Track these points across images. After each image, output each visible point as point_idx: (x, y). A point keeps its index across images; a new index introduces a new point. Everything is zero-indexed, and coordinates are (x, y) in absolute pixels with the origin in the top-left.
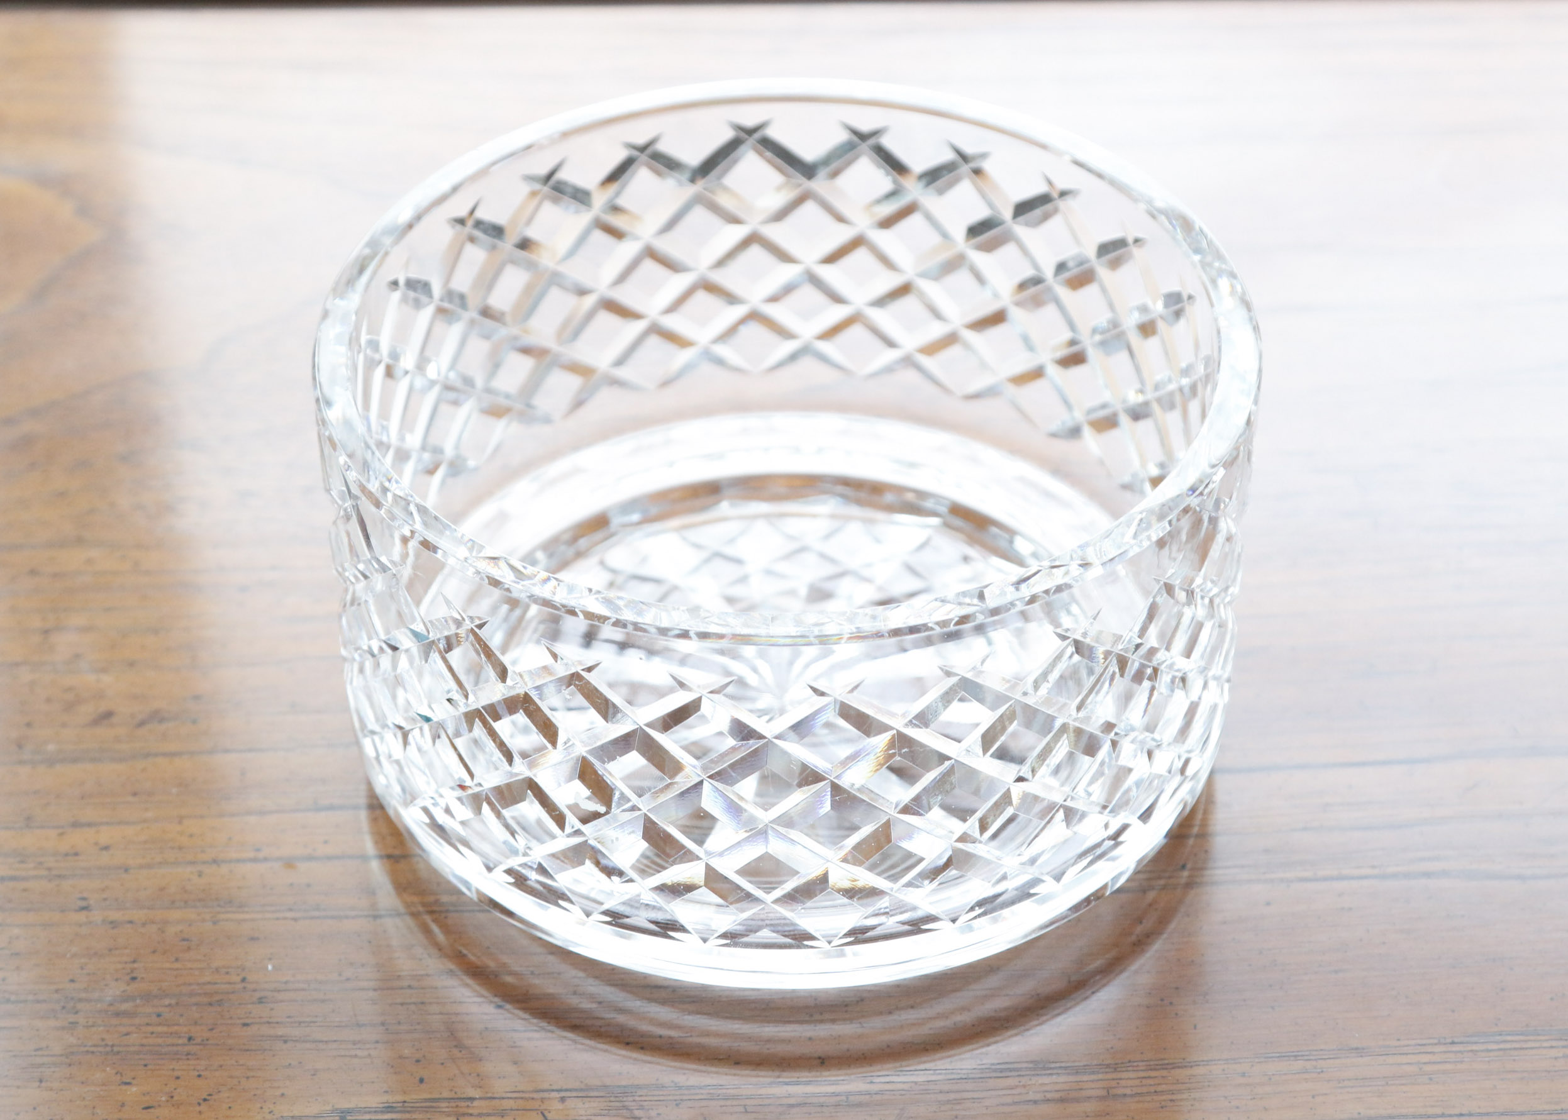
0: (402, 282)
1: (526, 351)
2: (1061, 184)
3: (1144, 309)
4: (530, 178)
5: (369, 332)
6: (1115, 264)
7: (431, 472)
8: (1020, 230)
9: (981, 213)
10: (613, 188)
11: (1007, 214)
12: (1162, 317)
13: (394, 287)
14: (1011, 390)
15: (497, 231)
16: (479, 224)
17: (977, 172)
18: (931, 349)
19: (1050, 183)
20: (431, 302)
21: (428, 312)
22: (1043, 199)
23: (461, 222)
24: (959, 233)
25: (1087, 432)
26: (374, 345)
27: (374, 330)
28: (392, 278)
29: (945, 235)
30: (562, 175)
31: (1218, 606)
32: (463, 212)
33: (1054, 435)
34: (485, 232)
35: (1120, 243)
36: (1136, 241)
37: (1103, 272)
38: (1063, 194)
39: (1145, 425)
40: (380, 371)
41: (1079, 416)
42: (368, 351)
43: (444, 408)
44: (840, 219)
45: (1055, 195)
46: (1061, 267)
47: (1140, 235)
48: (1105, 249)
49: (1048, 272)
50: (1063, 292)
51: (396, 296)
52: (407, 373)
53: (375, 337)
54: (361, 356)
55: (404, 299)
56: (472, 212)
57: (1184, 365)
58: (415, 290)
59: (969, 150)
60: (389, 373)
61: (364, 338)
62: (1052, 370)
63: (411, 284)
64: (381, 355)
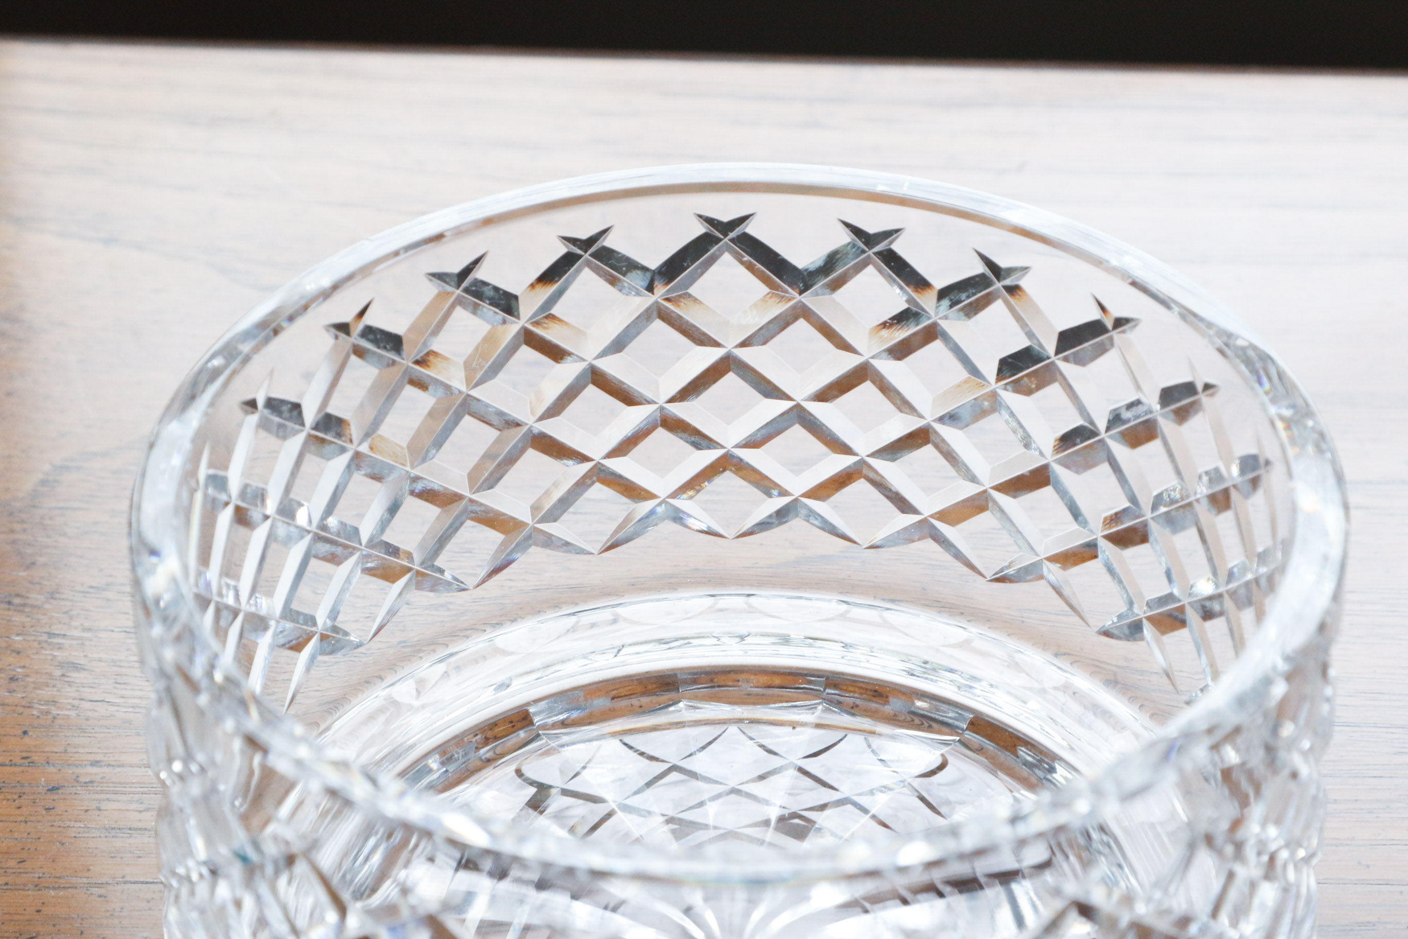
0: (261, 403)
1: (429, 496)
2: (1117, 311)
3: (1215, 476)
4: (440, 277)
5: (211, 465)
6: (1182, 415)
7: (298, 647)
8: (1067, 368)
9: (1018, 343)
10: (548, 291)
11: (1050, 346)
12: (1235, 486)
13: (250, 409)
14: (1053, 571)
15: (393, 342)
16: (370, 332)
17: (1013, 290)
18: (952, 515)
19: (1103, 308)
20: (302, 431)
21: (296, 442)
22: (1093, 329)
23: (343, 328)
24: (990, 369)
25: (1148, 630)
26: (219, 482)
27: (221, 461)
28: (249, 397)
29: (974, 371)
30: (480, 274)
31: (1285, 866)
32: (347, 317)
33: (1107, 633)
34: (376, 342)
35: (1188, 389)
36: (1207, 387)
37: (1166, 425)
38: (1120, 323)
39: (1216, 627)
40: (225, 517)
41: (1140, 611)
42: (211, 491)
43: (315, 565)
44: (844, 346)
45: (1109, 324)
46: (1115, 419)
47: (1211, 381)
48: (1168, 395)
49: (1102, 425)
50: (1119, 450)
51: (253, 419)
52: (266, 517)
53: (221, 473)
54: (199, 496)
55: (264, 425)
56: (362, 314)
57: (1260, 549)
58: (280, 414)
59: (1003, 262)
60: (242, 518)
61: (203, 472)
62: (1106, 548)
63: (273, 404)
64: (230, 497)
